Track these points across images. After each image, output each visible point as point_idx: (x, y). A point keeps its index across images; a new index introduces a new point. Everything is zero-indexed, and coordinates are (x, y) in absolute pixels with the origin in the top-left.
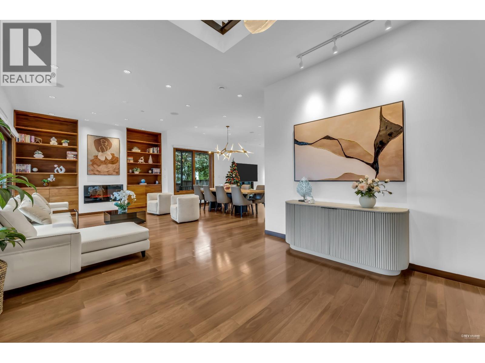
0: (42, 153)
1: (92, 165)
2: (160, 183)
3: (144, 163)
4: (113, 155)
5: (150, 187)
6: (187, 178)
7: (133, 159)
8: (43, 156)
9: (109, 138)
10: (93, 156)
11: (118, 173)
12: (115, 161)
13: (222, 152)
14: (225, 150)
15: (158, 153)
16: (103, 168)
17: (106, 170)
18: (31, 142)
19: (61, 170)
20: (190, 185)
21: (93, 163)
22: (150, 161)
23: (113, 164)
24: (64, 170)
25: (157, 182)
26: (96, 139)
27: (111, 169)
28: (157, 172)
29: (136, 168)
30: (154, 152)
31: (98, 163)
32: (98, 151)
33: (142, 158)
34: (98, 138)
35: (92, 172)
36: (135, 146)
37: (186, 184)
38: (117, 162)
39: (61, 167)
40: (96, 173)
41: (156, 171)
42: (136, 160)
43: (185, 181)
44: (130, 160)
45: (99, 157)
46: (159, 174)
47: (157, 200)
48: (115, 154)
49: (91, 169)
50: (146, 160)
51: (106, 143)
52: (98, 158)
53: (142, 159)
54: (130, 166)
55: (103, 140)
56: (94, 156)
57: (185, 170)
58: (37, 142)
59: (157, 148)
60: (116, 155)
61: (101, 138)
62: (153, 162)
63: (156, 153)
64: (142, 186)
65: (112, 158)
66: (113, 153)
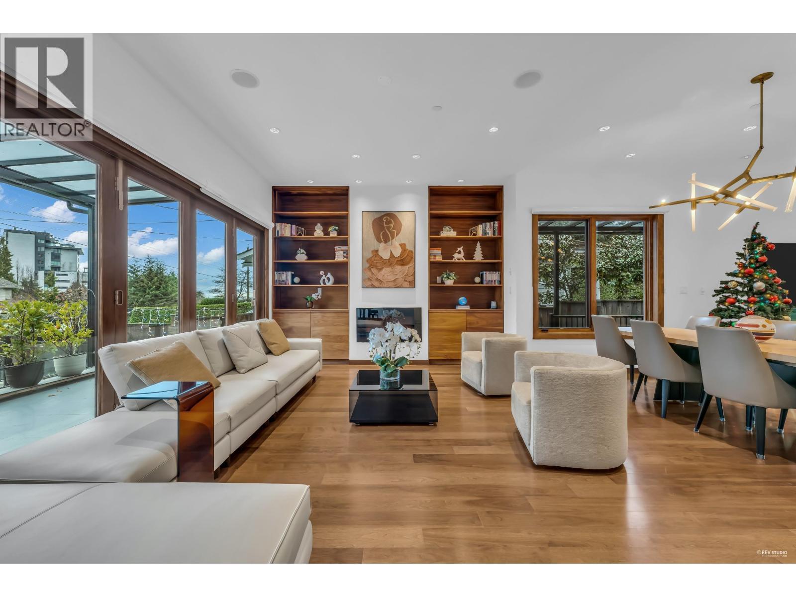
0: (305, 253)
1: (370, 268)
2: (500, 307)
3: (464, 260)
4: (403, 246)
5: (476, 314)
6: (571, 297)
7: (442, 254)
8: (306, 257)
9: (396, 214)
10: (370, 252)
11: (412, 284)
12: (406, 258)
13: (731, 189)
14: (744, 181)
15: (496, 236)
16: (386, 274)
17: (392, 278)
18: (291, 234)
19: (328, 279)
20: (578, 312)
21: (371, 265)
22: (478, 256)
23: (402, 265)
24: (332, 279)
25: (493, 304)
26: (376, 217)
27: (400, 276)
28: (492, 281)
29: (448, 272)
30: (485, 233)
31: (378, 264)
32: (379, 241)
33: (461, 249)
34: (379, 216)
35: (369, 283)
36: (447, 225)
37: (567, 309)
38: (410, 261)
39: (329, 275)
40: (376, 284)
41: (491, 279)
42: (447, 255)
43: (564, 303)
44: (435, 255)
45: (380, 254)
46: (497, 284)
47: (481, 351)
48: (407, 245)
49: (367, 277)
50: (469, 255)
51: (392, 223)
52: (378, 254)
53: (460, 252)
54: (436, 268)
55: (387, 219)
56: (372, 251)
57: (564, 277)
58: (300, 235)
59: (492, 223)
60: (409, 247)
61: (383, 214)
62: (485, 257)
63: (490, 234)
64: (460, 311)
65: (402, 253)
66: (403, 242)
